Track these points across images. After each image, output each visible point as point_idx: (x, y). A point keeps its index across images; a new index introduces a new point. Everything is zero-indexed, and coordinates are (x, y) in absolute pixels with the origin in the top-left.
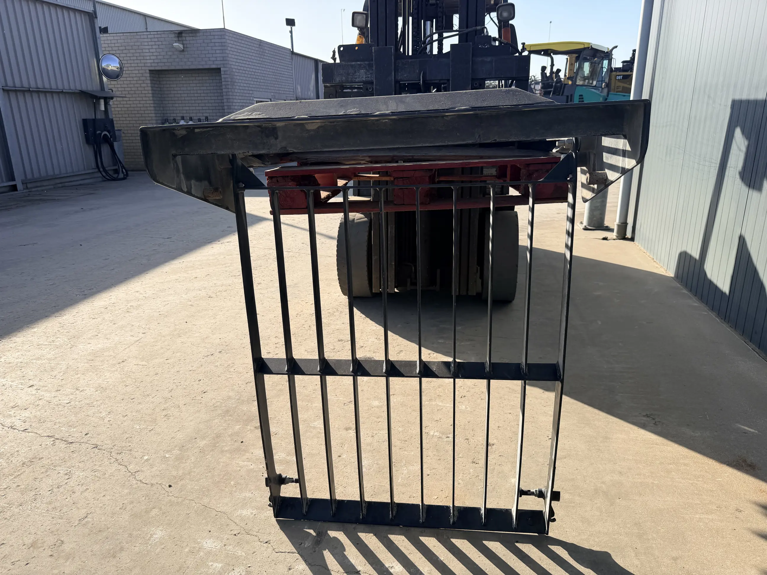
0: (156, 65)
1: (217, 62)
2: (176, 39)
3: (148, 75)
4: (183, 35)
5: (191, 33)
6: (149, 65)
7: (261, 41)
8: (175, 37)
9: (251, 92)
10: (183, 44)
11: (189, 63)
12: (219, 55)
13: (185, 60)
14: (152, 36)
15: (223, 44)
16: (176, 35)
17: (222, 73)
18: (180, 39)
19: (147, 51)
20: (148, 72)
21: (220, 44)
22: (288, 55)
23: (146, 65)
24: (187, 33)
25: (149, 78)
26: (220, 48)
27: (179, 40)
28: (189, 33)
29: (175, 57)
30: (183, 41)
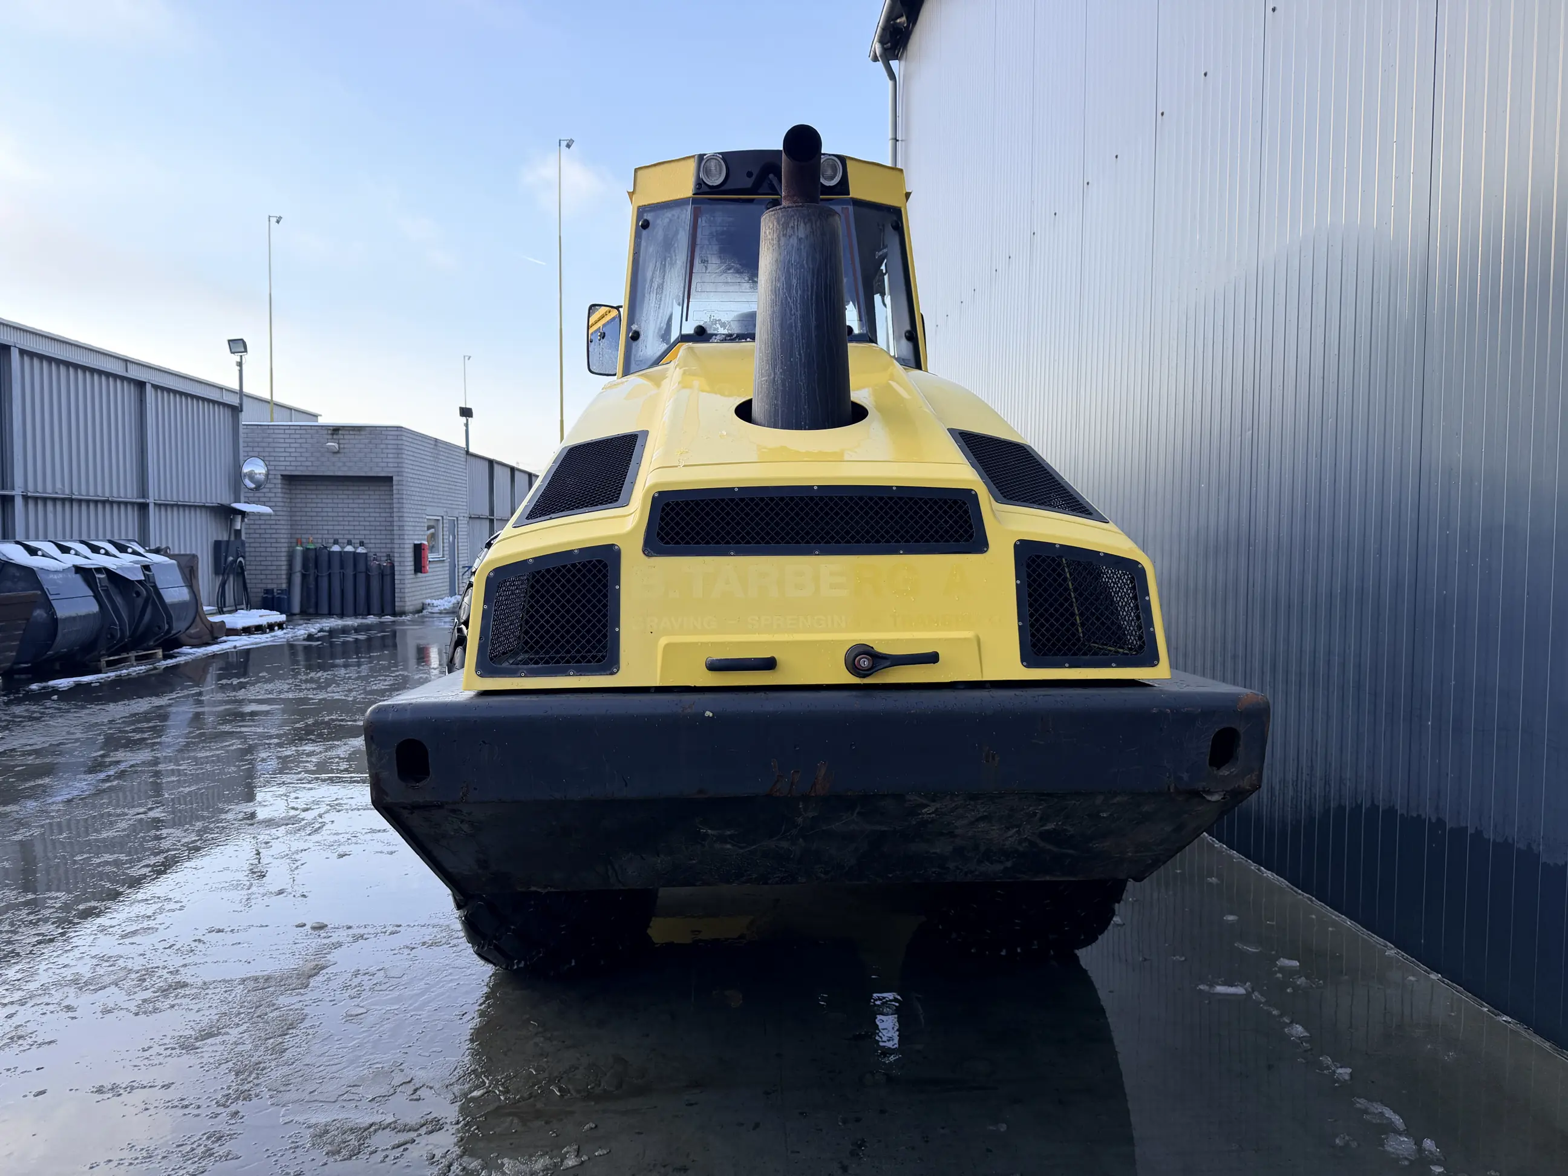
0: (294, 468)
1: (386, 469)
2: (330, 437)
3: (279, 481)
4: (340, 432)
5: (353, 430)
6: (283, 468)
7: (436, 440)
8: (328, 434)
9: (424, 508)
10: (338, 443)
11: (345, 469)
12: (390, 460)
13: (340, 464)
14: (293, 432)
15: (400, 447)
16: (330, 432)
17: (394, 483)
18: (335, 437)
19: (283, 450)
20: (280, 477)
21: (396, 447)
22: (462, 455)
23: (277, 468)
24: (346, 430)
25: (280, 486)
26: (394, 451)
27: (333, 439)
28: (349, 430)
29: (323, 459)
30: (339, 439)
